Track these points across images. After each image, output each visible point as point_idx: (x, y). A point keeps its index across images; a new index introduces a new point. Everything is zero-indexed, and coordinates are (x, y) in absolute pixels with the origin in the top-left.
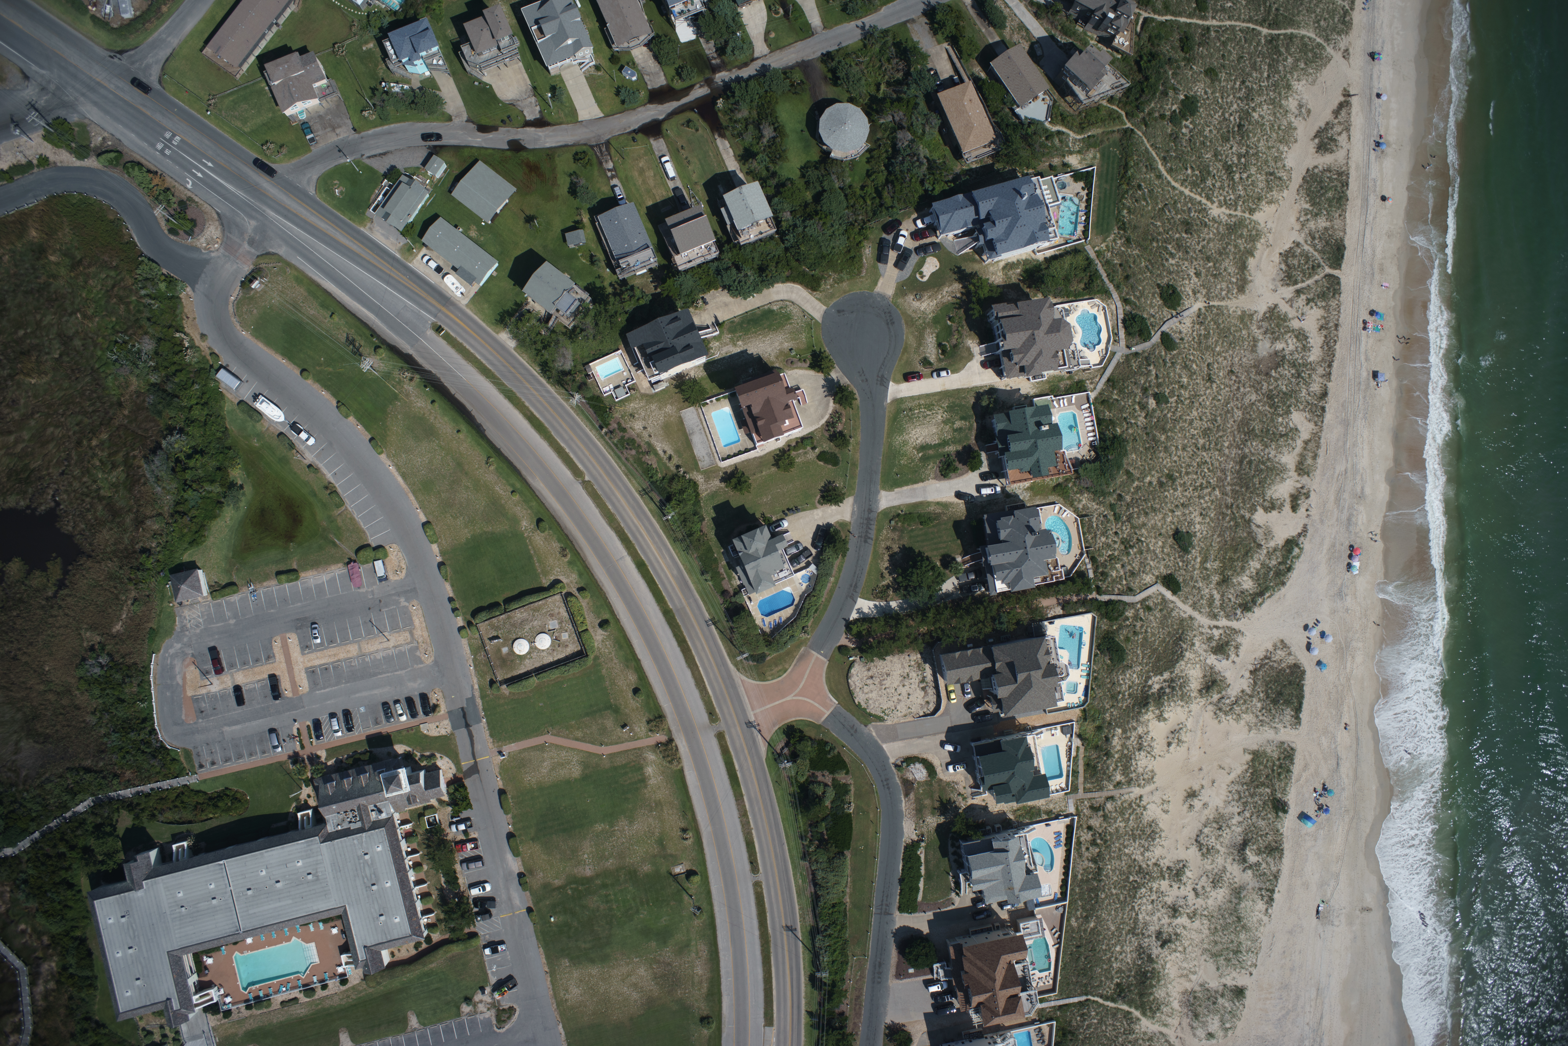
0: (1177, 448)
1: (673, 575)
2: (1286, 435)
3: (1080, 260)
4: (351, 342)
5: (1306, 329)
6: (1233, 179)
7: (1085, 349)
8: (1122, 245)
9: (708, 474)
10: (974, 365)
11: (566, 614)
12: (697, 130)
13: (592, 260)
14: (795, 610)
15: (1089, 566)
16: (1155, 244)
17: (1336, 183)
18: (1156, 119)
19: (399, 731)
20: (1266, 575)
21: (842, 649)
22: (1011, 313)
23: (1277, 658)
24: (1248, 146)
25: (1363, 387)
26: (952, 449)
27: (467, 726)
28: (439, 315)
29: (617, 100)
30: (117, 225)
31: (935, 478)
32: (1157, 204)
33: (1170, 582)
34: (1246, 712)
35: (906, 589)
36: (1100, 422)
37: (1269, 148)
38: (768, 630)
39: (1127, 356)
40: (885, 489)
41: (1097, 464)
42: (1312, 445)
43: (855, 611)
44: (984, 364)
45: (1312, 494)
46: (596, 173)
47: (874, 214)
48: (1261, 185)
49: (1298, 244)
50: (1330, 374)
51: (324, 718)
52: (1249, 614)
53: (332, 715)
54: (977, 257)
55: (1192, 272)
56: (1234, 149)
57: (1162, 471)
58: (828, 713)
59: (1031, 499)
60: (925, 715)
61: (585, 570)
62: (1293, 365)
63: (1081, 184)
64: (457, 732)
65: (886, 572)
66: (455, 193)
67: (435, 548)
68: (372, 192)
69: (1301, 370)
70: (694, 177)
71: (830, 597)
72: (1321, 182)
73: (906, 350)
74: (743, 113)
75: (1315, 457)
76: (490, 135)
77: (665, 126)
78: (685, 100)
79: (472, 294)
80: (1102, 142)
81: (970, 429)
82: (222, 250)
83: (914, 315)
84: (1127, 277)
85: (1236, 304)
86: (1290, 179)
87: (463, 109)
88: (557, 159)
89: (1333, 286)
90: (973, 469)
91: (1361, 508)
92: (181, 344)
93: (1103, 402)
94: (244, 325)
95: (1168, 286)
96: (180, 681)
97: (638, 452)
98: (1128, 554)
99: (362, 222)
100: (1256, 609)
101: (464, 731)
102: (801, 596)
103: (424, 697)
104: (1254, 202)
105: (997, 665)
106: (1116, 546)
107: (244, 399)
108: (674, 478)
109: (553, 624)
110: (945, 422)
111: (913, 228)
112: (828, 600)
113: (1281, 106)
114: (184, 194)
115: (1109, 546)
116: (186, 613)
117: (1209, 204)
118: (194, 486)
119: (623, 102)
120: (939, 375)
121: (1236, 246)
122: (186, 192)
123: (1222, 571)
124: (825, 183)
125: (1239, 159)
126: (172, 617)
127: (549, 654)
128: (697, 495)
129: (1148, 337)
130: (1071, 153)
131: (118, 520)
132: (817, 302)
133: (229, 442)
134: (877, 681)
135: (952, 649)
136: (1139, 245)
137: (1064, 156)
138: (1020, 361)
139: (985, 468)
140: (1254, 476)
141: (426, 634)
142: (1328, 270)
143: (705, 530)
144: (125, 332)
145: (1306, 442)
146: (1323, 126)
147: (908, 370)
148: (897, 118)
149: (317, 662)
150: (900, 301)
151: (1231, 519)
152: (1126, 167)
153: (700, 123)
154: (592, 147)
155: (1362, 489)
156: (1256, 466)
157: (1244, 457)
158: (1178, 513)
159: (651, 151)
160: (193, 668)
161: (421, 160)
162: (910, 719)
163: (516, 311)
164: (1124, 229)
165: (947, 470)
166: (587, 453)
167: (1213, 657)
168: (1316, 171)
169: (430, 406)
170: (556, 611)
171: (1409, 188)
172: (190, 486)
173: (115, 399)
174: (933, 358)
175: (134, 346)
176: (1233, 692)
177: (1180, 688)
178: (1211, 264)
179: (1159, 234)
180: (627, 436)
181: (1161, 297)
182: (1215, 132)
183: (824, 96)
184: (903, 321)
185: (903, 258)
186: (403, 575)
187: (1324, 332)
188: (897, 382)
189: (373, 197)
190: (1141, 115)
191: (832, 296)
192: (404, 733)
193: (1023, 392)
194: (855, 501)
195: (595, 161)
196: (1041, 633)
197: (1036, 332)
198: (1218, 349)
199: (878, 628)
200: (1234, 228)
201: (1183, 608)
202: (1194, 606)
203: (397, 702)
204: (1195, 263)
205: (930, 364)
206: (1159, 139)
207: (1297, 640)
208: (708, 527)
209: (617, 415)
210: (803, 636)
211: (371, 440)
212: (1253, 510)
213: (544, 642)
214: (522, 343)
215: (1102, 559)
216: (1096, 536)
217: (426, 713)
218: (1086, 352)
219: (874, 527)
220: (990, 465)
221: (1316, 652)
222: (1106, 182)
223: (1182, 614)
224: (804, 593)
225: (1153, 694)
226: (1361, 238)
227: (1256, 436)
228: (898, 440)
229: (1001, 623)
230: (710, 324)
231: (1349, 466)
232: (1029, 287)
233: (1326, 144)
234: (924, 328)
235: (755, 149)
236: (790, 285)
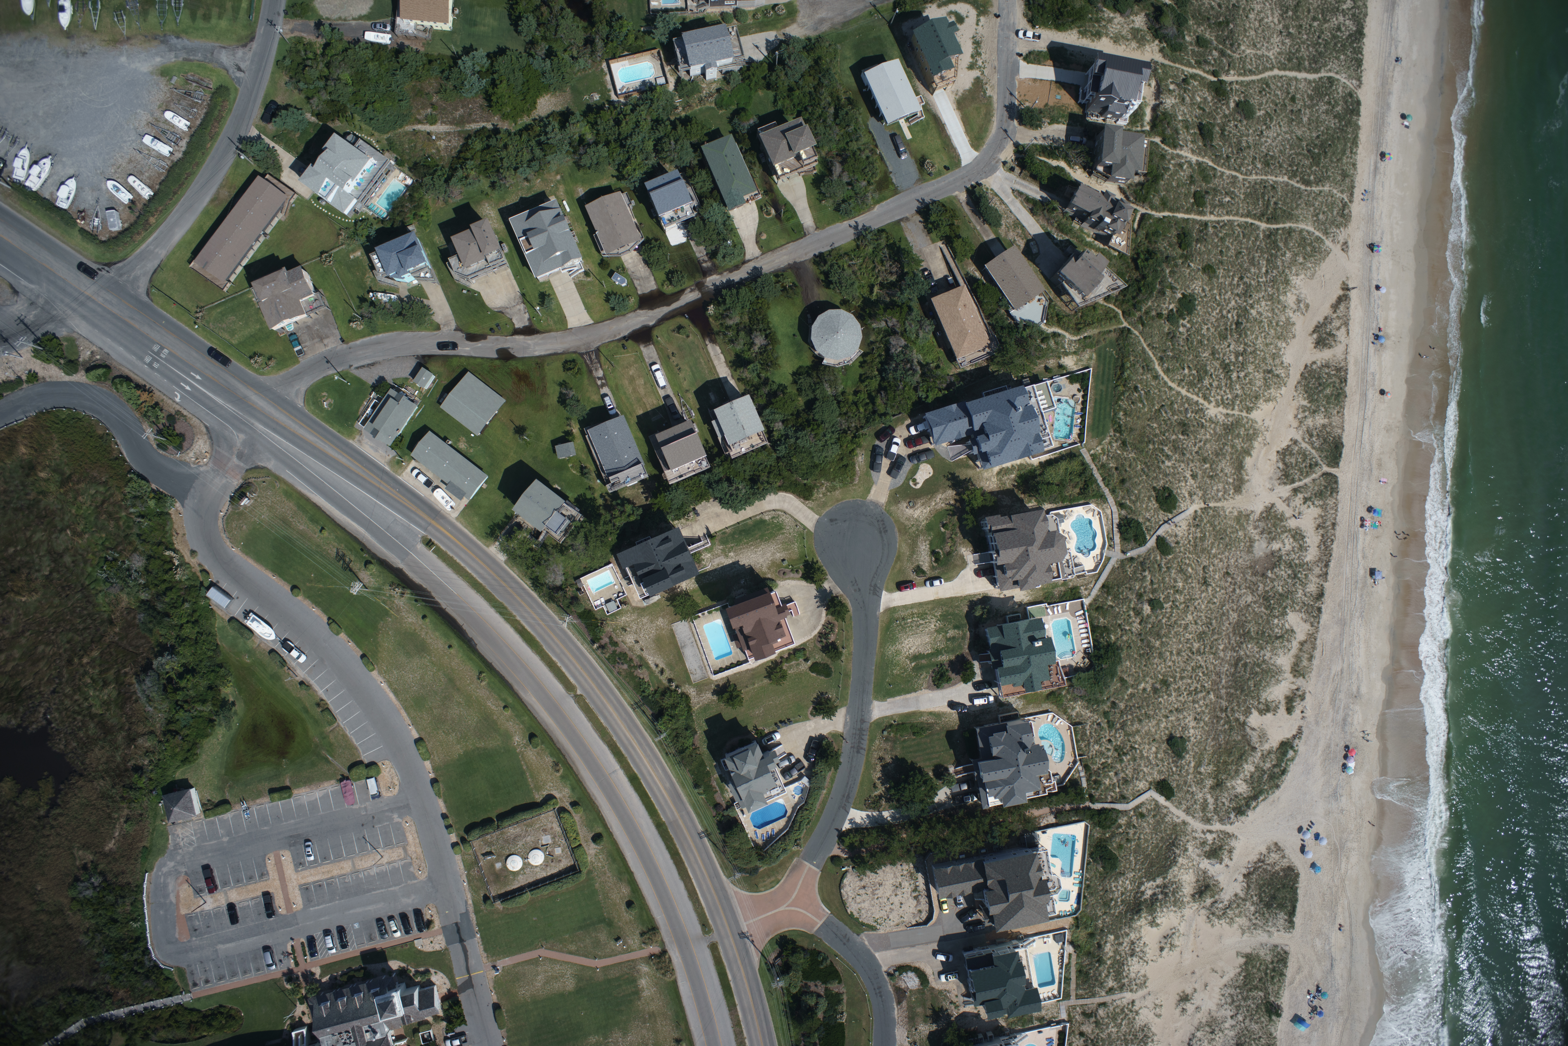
0: (1171, 653)
1: (665, 788)
2: (1282, 637)
3: (1075, 465)
4: (340, 557)
5: (1303, 528)
6: (1230, 378)
7: (1080, 555)
8: (1118, 448)
9: (700, 687)
10: (968, 573)
11: (558, 829)
12: (688, 336)
13: (583, 470)
14: (787, 822)
15: (1082, 774)
16: (1151, 447)
17: (1334, 379)
18: (1153, 318)
19: (393, 947)
20: (1260, 778)
21: (834, 859)
22: (1004, 527)
23: (1271, 861)
24: (1246, 344)
25: (1360, 585)
26: (945, 658)
27: (461, 941)
28: (429, 528)
29: (607, 306)
30: (106, 439)
31: (928, 688)
32: (1153, 405)
33: (1164, 788)
34: (1239, 916)
35: (898, 801)
36: (1094, 628)
37: (1267, 345)
38: (760, 842)
39: (1122, 561)
40: (877, 699)
41: (1091, 672)
42: (1307, 647)
43: (847, 822)
44: (978, 573)
45: (1308, 696)
46: (586, 382)
47: (867, 422)
48: (1259, 383)
49: (1295, 442)
50: (1326, 574)
51: (318, 934)
52: (1243, 818)
53: (327, 932)
54: (971, 463)
55: (1188, 474)
56: (1232, 347)
57: (1156, 677)
58: (820, 923)
59: (1024, 707)
60: (918, 924)
61: (577, 784)
62: (1290, 565)
63: (1077, 386)
64: (451, 947)
65: (878, 782)
66: (444, 406)
67: (428, 764)
68: (361, 404)
69: (1297, 571)
70: (685, 385)
71: (823, 808)
72: (1319, 378)
73: (899, 558)
74: (735, 319)
75: (1311, 658)
76: (479, 344)
77: (655, 332)
78: (675, 305)
79: (462, 507)
80: (1098, 342)
81: (963, 638)
82: (211, 465)
83: (907, 523)
84: (1123, 481)
85: (1232, 505)
86: (1288, 376)
87: (452, 317)
88: (546, 368)
89: (1331, 485)
90: (966, 681)
91: (1357, 708)
92: (171, 562)
93: (1097, 609)
94: (234, 541)
95: (1164, 488)
96: (173, 900)
97: (630, 666)
98: (1121, 761)
99: (351, 435)
100: (1250, 813)
101: (458, 946)
102: (794, 808)
103: (418, 913)
104: (1251, 400)
105: (989, 882)
106: (1110, 754)
107: (235, 615)
108: (666, 692)
109: (546, 839)
110: (938, 631)
111: (906, 434)
112: (821, 811)
113: (1279, 302)
114: (171, 407)
115: (1102, 753)
116: (179, 831)
117: (1206, 403)
118: (186, 706)
119: (613, 309)
120: (932, 585)
121: (1233, 447)
122: (175, 405)
123: (1216, 776)
124: (818, 392)
125: (1237, 357)
126: (164, 835)
127: (542, 869)
128: (689, 708)
129: (1144, 542)
130: (1066, 354)
131: (109, 738)
132: (809, 511)
133: (219, 659)
134: (869, 891)
135: (944, 862)
136: (1135, 448)
137: (1060, 358)
138: (1014, 576)
139: (978, 678)
140: (1249, 679)
141: (419, 850)
142: (1326, 469)
143: (697, 743)
144: (113, 549)
145: (1302, 644)
146: (1322, 321)
147: (902, 579)
148: (890, 324)
149: (311, 879)
150: (893, 508)
151: (1226, 723)
152: (1122, 367)
153: (692, 328)
154: (582, 355)
155: (1358, 689)
156: (1252, 668)
157: (1239, 659)
158: (1172, 718)
159: (641, 358)
160: (186, 886)
161: (409, 370)
162: (902, 928)
163: (506, 524)
164: (1120, 432)
165: (940, 680)
166: (579, 667)
167: (1206, 861)
168: (1314, 367)
169: (421, 621)
170: (549, 826)
171: (1408, 381)
172: (182, 707)
173: (106, 616)
174: (926, 567)
175: (123, 562)
176: (1226, 896)
177: (1173, 894)
178: (1207, 466)
179: (1156, 435)
180: (618, 650)
181: (1157, 500)
182: (1212, 330)
183: (816, 299)
184: (896, 530)
185: (896, 465)
186: (396, 791)
187: (1321, 531)
188: (890, 591)
189: (362, 408)
190: (1138, 314)
191: (824, 505)
192: (399, 949)
193: (1016, 600)
194: (848, 712)
195: (584, 369)
196: (1033, 845)
197: (1030, 548)
198: (1214, 551)
199: (872, 841)
200: (1231, 428)
201: (1176, 813)
202: (1188, 811)
203: (391, 918)
204: (1191, 465)
205: (923, 572)
206: (1156, 339)
207: (1290, 844)
208: (700, 741)
209: (608, 629)
210: (795, 849)
211: (363, 656)
212: (1248, 712)
213: (537, 858)
214: (513, 557)
215: (1095, 767)
216: (1089, 744)
217: (420, 930)
218: (1081, 558)
219: (866, 737)
220: (983, 674)
221: (1310, 856)
222: (1102, 383)
223: (1175, 819)
224: (796, 805)
225: (1146, 900)
226: (1359, 434)
227: (1251, 638)
228: (891, 649)
229: (994, 838)
230: (701, 535)
231: (1345, 666)
232: (1024, 493)
233: (1324, 339)
234: (917, 536)
235: (746, 356)
236: (781, 494)
